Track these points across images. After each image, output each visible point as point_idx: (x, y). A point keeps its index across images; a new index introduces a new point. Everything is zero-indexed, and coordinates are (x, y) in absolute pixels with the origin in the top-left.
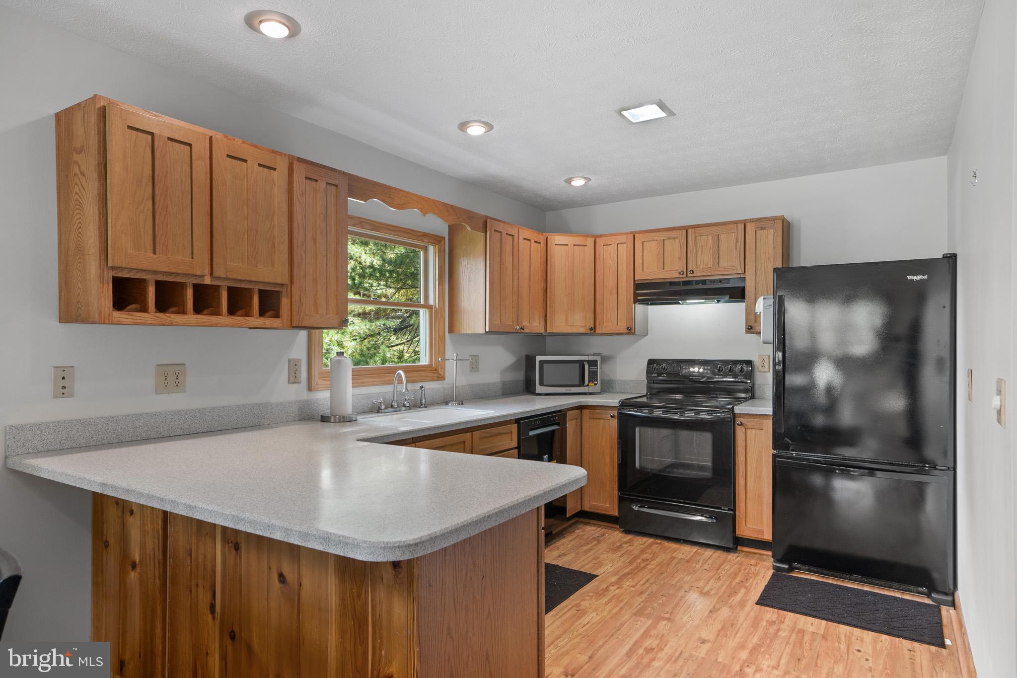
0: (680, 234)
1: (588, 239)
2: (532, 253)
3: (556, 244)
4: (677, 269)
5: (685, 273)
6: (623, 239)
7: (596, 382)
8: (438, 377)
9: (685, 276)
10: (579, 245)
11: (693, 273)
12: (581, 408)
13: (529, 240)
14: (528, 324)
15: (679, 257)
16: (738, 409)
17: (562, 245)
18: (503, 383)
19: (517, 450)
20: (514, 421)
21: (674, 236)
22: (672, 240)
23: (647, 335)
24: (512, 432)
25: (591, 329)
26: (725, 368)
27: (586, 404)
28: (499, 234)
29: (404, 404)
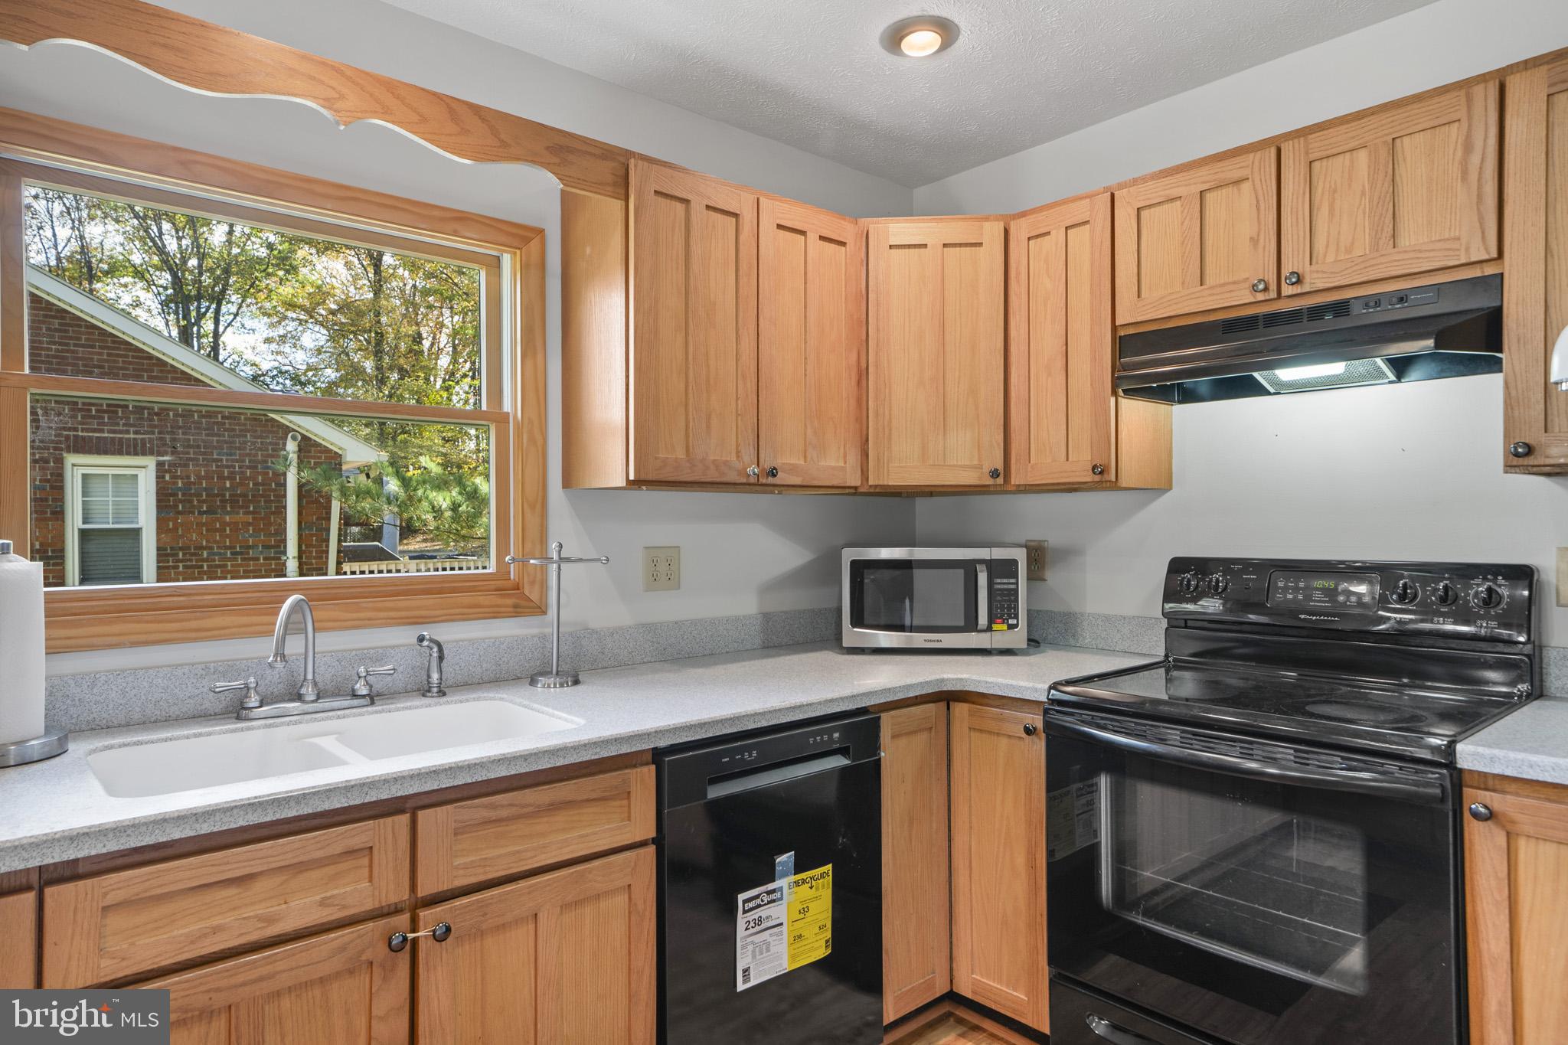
0: (1257, 163)
1: (987, 225)
2: (810, 268)
3: (891, 247)
4: (1247, 275)
5: (1273, 287)
6: (1081, 210)
7: (1012, 622)
8: (516, 606)
9: (1273, 294)
10: (960, 245)
11: (1299, 281)
12: (948, 698)
13: (803, 233)
14: (802, 462)
15: (1251, 239)
16: (1472, 754)
17: (909, 246)
18: (767, 617)
19: (652, 849)
20: (649, 757)
21: (1236, 175)
22: (1230, 189)
23: (1171, 489)
24: (629, 793)
25: (995, 474)
26: (1424, 591)
27: (959, 688)
28: (680, 207)
29: (353, 690)
